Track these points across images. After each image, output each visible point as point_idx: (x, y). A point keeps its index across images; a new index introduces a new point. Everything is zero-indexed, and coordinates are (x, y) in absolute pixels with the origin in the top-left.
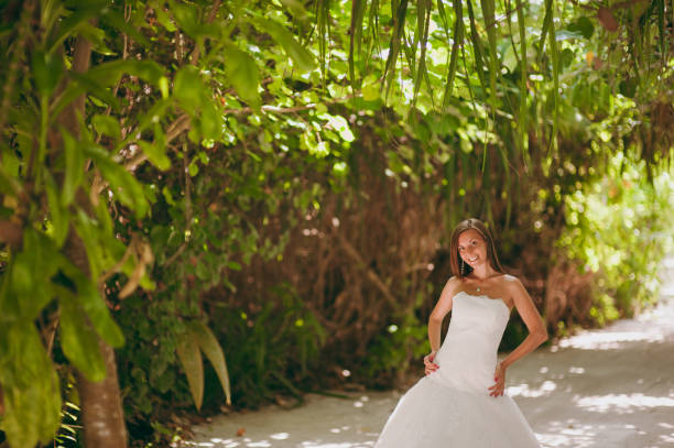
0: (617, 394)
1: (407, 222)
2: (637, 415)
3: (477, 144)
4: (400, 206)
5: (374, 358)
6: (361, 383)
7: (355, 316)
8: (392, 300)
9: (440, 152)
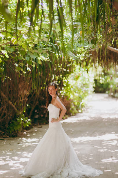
0: (82, 136)
1: (20, 86)
2: (89, 142)
3: (43, 61)
4: (18, 81)
5: (11, 128)
6: (8, 135)
7: (5, 114)
8: (16, 110)
9: (33, 64)
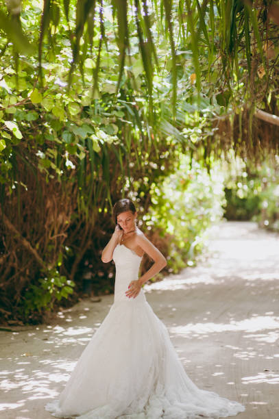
0: (194, 323)
1: (49, 204)
2: (213, 336)
3: (104, 146)
4: (44, 193)
6: (20, 320)
7: (13, 271)
8: (40, 260)
9: (79, 152)
